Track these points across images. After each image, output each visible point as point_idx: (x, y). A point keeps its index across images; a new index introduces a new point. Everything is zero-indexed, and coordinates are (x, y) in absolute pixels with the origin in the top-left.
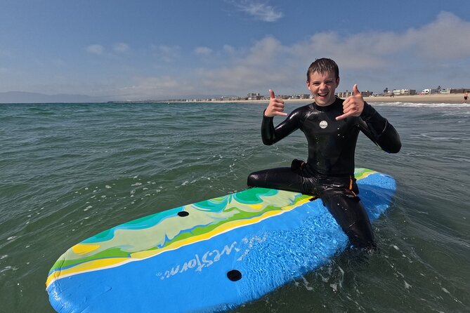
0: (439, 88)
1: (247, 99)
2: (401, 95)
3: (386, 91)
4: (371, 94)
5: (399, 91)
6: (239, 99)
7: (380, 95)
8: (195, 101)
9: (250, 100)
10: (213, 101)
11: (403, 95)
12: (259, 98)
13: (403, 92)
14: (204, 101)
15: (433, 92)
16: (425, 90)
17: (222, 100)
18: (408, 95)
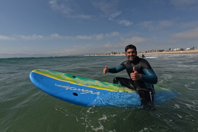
0: (194, 47)
1: (110, 54)
2: (177, 51)
3: (170, 49)
4: (164, 51)
5: (176, 49)
6: (107, 54)
7: (168, 51)
8: (88, 56)
9: (111, 55)
10: (96, 55)
11: (178, 51)
12: (115, 54)
13: (178, 49)
14: (92, 55)
15: (191, 49)
16: (188, 49)
17: (99, 55)
18: (180, 51)
